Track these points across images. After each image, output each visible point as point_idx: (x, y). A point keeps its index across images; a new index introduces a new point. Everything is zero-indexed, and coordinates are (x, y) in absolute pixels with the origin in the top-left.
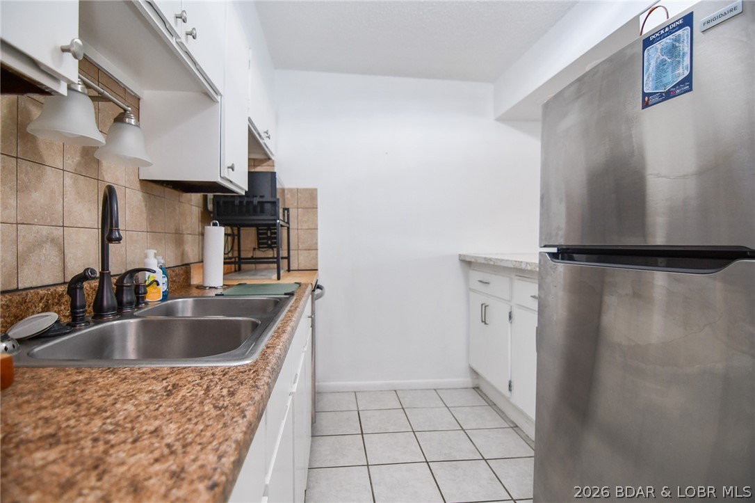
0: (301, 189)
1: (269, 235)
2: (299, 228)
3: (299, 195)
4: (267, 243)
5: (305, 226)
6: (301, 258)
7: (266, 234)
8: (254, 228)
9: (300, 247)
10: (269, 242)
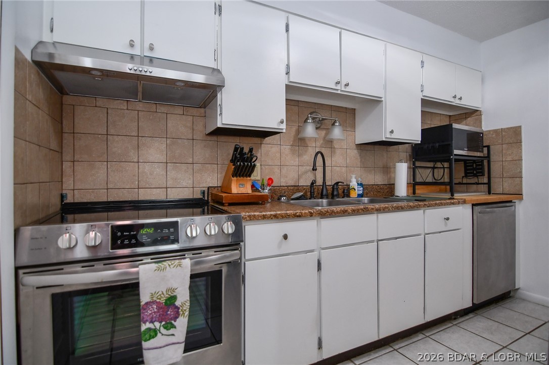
0: (505, 129)
1: (475, 166)
2: (504, 160)
3: (503, 133)
4: (473, 173)
5: (509, 158)
6: (506, 185)
7: (472, 166)
8: (463, 162)
9: (505, 175)
10: (475, 172)
